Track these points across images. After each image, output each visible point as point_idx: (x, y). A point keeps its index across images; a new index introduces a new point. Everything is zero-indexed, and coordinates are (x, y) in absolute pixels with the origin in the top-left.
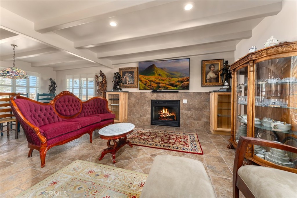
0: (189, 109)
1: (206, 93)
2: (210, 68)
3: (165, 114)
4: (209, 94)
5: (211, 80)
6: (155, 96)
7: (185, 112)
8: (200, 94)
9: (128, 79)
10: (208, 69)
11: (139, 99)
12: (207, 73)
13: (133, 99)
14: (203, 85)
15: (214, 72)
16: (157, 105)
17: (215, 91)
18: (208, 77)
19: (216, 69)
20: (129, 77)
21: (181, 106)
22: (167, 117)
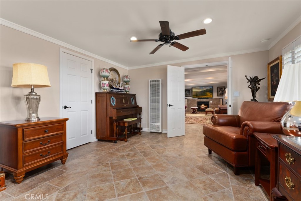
0: (213, 105)
1: (219, 99)
2: (220, 89)
3: (203, 107)
4: (220, 99)
5: (221, 94)
6: (199, 100)
7: (211, 106)
8: (217, 99)
9: (187, 93)
10: (220, 90)
11: (192, 101)
12: (219, 91)
13: (189, 101)
14: (218, 96)
15: (222, 91)
16: (199, 104)
17: (221, 98)
18: (220, 93)
19: (222, 90)
20: (188, 93)
21: (210, 104)
22: (203, 108)
